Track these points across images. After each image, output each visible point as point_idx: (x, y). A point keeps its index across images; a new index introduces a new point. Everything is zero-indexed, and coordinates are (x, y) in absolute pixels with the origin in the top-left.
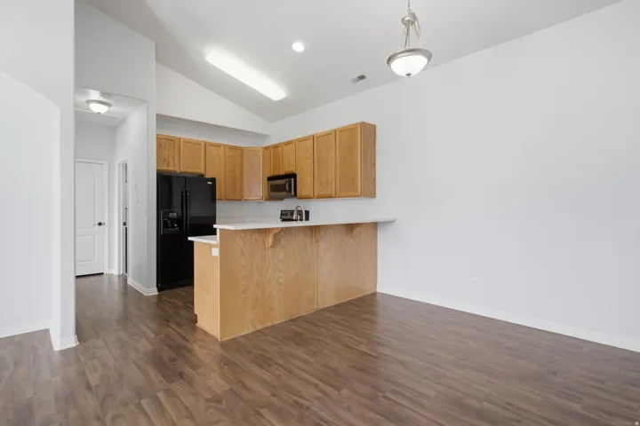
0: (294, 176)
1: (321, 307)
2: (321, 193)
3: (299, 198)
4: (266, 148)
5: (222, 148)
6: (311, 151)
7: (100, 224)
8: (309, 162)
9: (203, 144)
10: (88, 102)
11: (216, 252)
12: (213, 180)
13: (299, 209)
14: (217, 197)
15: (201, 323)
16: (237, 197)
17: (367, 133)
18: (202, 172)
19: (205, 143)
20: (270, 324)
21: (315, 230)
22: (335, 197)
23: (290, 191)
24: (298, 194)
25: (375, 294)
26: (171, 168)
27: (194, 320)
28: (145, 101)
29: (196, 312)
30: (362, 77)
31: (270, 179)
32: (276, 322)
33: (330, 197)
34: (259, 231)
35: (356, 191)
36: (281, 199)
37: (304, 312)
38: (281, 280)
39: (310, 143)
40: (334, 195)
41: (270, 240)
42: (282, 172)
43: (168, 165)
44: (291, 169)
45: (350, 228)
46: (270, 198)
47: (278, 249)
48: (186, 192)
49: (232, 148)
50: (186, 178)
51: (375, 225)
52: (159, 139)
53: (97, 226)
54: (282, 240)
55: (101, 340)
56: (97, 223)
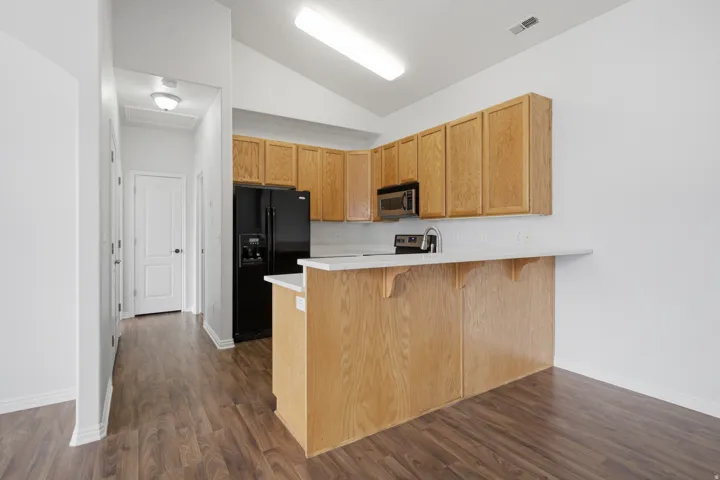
0: (415, 185)
1: (469, 394)
2: (459, 209)
3: (422, 218)
4: (376, 151)
5: (318, 153)
6: (441, 147)
7: (177, 251)
8: (439, 164)
9: (294, 147)
10: (154, 95)
11: (302, 304)
12: (307, 194)
13: (432, 233)
14: (312, 216)
15: (281, 412)
16: (337, 217)
17: (539, 110)
18: (294, 184)
19: (298, 147)
20: (389, 426)
21: (459, 269)
22: (482, 215)
23: (410, 208)
24: (420, 213)
25: (550, 371)
26: (254, 180)
27: (272, 404)
28: (219, 88)
29: (274, 392)
30: (531, 22)
31: (380, 192)
32: (399, 421)
33: (473, 214)
34: (372, 271)
35: (521, 204)
36: (396, 219)
37: (443, 402)
38: (407, 351)
39: (439, 136)
40: (480, 212)
41: (388, 286)
42: (398, 182)
43: (251, 176)
44: (411, 177)
45: (515, 265)
46: (381, 218)
47: (401, 300)
48: (271, 210)
49: (331, 152)
50: (271, 191)
51: (551, 261)
52: (237, 142)
53: (174, 253)
54: (409, 285)
55: (136, 432)
56: (174, 250)
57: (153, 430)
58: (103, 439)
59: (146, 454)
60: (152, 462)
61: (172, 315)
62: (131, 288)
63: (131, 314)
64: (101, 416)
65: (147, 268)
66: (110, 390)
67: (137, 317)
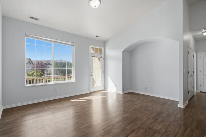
57: (194, 111)
62: (199, 84)
63: (199, 91)
64: (184, 104)
65: (204, 79)
66: (187, 102)
67: (201, 92)
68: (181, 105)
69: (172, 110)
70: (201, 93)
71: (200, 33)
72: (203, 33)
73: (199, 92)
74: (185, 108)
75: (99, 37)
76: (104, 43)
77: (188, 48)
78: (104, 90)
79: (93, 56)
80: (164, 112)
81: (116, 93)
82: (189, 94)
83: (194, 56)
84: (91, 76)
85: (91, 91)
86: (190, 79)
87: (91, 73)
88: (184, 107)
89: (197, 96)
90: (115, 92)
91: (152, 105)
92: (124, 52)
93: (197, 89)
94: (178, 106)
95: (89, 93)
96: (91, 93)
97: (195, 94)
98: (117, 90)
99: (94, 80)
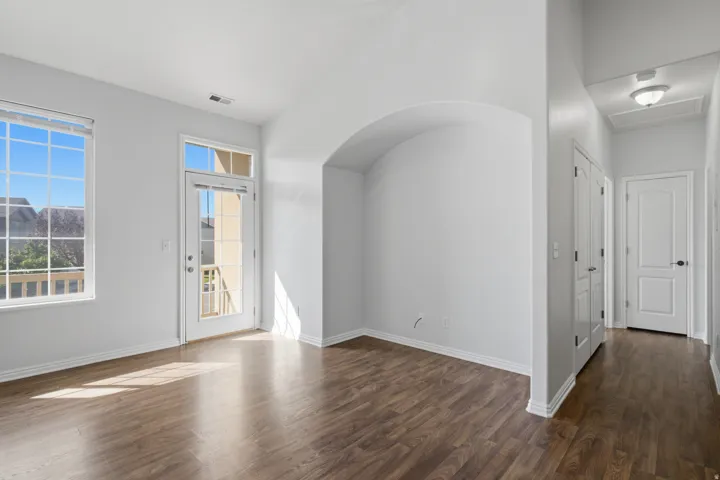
7: (681, 263)
53: (675, 267)
55: (576, 428)
56: (675, 261)
57: (589, 435)
58: (549, 419)
59: (576, 451)
60: (576, 459)
61: (671, 338)
62: (623, 298)
63: (622, 325)
64: (550, 399)
65: (641, 280)
66: (570, 383)
67: (629, 329)
68: (540, 405)
69: (495, 437)
70: (632, 336)
71: (624, 95)
72: (633, 95)
73: (622, 329)
74: (555, 416)
75: (228, 102)
76: (259, 130)
77: (576, 151)
78: (259, 330)
79: (198, 186)
80: (456, 448)
81: (300, 342)
82: (579, 346)
83: (602, 189)
84: (190, 270)
85: (190, 338)
86: (587, 280)
87: (190, 258)
88: (551, 415)
89: (618, 345)
90: (297, 338)
91: (419, 406)
92: (329, 167)
93: (615, 318)
94: (528, 409)
95: (177, 350)
96: (188, 345)
97: (607, 338)
98: (303, 330)
99: (225, 287)
